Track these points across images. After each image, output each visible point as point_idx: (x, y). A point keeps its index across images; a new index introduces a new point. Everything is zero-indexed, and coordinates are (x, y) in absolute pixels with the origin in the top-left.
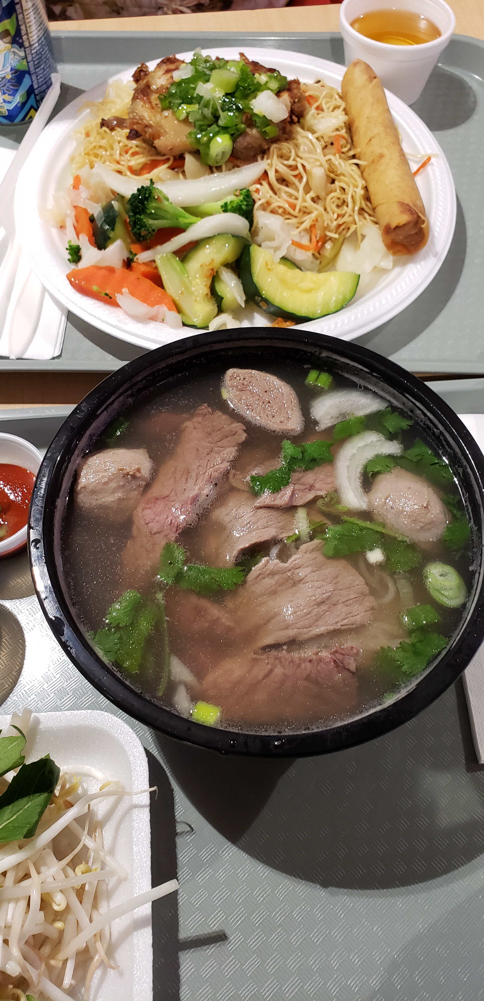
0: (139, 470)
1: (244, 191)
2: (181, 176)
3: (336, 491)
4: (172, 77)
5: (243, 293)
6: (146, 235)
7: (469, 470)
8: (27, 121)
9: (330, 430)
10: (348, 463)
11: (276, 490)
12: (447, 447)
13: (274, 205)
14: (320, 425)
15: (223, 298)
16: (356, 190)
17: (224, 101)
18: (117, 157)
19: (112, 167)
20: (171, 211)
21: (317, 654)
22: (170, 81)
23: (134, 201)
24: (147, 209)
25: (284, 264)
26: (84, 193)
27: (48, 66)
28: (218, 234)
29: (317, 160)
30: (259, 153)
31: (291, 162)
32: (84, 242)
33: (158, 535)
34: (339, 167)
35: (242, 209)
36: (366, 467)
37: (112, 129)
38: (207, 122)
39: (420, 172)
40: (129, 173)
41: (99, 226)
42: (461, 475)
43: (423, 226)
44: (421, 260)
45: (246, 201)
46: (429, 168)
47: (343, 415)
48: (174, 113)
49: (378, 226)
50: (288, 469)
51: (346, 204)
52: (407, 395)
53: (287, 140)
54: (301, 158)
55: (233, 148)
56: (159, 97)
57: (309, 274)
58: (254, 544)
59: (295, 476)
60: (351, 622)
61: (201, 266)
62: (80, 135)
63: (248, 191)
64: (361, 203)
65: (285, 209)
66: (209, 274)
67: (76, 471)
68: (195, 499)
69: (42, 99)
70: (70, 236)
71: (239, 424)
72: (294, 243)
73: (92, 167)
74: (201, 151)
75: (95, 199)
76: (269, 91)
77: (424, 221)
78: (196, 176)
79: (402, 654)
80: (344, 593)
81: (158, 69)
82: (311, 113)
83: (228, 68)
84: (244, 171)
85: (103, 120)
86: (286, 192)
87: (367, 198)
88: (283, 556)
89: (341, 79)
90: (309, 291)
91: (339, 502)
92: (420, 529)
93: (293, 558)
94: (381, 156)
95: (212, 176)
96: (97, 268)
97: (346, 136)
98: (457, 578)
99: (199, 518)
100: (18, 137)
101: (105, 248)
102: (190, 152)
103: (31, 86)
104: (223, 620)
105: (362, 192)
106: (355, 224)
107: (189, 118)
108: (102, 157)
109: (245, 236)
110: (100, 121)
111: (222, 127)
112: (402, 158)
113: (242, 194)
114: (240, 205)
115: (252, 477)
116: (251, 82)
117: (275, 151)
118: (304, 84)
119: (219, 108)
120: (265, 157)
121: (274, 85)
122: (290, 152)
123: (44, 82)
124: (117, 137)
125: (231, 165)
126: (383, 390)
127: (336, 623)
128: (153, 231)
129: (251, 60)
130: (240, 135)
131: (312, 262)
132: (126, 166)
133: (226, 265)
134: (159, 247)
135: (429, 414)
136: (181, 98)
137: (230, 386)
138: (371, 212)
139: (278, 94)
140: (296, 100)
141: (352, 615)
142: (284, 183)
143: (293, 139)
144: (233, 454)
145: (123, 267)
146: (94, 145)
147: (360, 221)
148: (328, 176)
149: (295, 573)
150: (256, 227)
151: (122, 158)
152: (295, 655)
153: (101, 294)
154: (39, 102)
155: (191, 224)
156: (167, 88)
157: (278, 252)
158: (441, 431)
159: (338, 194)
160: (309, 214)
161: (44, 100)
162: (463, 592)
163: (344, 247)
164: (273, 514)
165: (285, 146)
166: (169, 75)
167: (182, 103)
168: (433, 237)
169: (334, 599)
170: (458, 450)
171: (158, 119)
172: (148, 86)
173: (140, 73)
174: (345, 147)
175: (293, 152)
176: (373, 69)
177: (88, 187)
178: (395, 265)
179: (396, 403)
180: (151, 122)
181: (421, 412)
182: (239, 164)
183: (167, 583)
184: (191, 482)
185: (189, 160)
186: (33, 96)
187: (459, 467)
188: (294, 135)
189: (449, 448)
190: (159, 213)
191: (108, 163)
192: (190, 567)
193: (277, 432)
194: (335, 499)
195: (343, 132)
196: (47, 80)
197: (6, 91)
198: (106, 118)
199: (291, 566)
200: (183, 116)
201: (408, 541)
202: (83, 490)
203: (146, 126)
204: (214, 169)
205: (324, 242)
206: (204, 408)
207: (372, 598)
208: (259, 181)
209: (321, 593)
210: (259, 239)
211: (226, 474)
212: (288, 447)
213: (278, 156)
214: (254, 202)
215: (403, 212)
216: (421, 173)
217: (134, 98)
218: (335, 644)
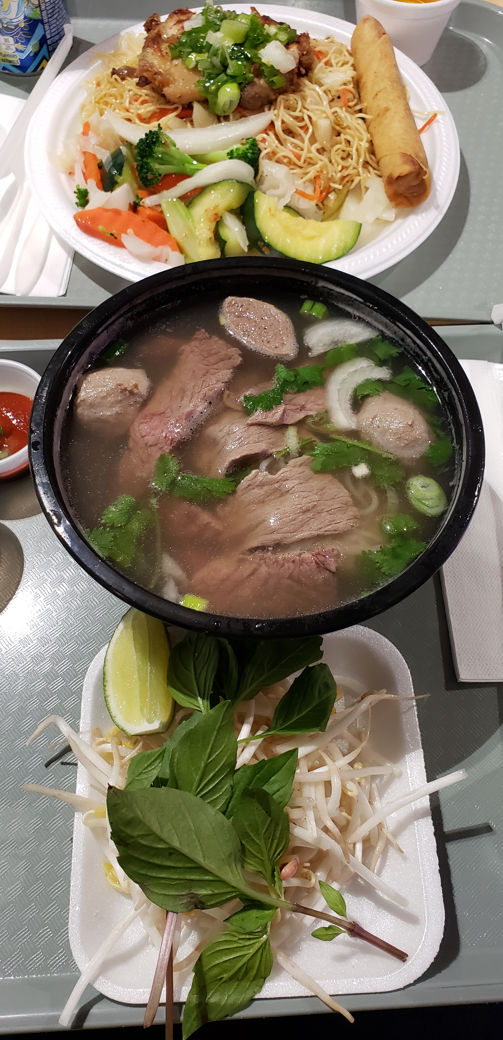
0: (136, 386)
1: (251, 140)
2: (189, 125)
3: (326, 412)
4: (183, 28)
5: (246, 238)
6: (153, 179)
7: (454, 393)
8: (38, 71)
9: (322, 356)
10: (338, 387)
11: (268, 408)
12: (434, 373)
13: (280, 155)
14: (312, 352)
15: (226, 242)
16: (360, 143)
17: (233, 50)
18: (127, 104)
19: (120, 114)
20: (178, 156)
21: (300, 554)
22: (181, 31)
23: (142, 146)
24: (154, 153)
25: (288, 212)
26: (93, 140)
27: (61, 16)
28: (223, 180)
29: (324, 112)
30: (266, 103)
31: (297, 114)
32: (92, 187)
33: (153, 448)
34: (344, 119)
35: (248, 157)
36: (356, 390)
37: (123, 79)
38: (216, 72)
39: (426, 128)
40: (138, 121)
41: (107, 171)
42: (447, 398)
43: (425, 177)
44: (423, 212)
45: (252, 149)
46: (434, 125)
47: (336, 343)
48: (183, 62)
49: (381, 179)
50: (281, 390)
51: (351, 156)
52: (398, 324)
53: (294, 92)
54: (308, 110)
55: (241, 97)
56: (169, 46)
57: (312, 222)
58: (244, 456)
59: (288, 397)
60: (334, 528)
61: (206, 211)
62: (91, 85)
63: (254, 140)
64: (365, 157)
65: (290, 159)
66: (213, 218)
67: (76, 386)
68: (189, 415)
69: (54, 50)
70: (79, 181)
71: (235, 348)
72: (297, 192)
73: (101, 114)
74: (209, 100)
75: (102, 145)
76: (278, 41)
77: (426, 172)
78: (203, 125)
79: (382, 557)
80: (330, 503)
81: (170, 19)
82: (319, 68)
83: (239, 20)
84: (251, 120)
85: (114, 69)
86: (292, 143)
87: (372, 151)
88: (272, 469)
89: (350, 36)
90: (312, 238)
91: (328, 421)
92: (405, 446)
93: (282, 470)
94: (387, 110)
95: (220, 124)
96: (103, 210)
97: (353, 90)
98: (438, 488)
99: (192, 433)
100: (29, 88)
101: (112, 191)
102: (199, 102)
103: (44, 36)
104: (213, 524)
105: (367, 145)
106: (359, 175)
107: (199, 66)
108: (112, 104)
109: (251, 184)
110: (111, 70)
111: (231, 76)
112: (407, 112)
113: (248, 142)
114: (246, 153)
115: (245, 397)
116: (260, 33)
117: (282, 102)
118: (314, 40)
119: (228, 57)
120: (273, 107)
121: (284, 37)
122: (297, 103)
123: (57, 32)
124: (128, 86)
125: (238, 115)
126: (376, 320)
127: (320, 529)
128: (160, 175)
129: (262, 15)
130: (248, 84)
131: (316, 212)
132: (135, 114)
133: (232, 211)
134: (165, 192)
135: (418, 341)
136: (191, 47)
137: (228, 312)
138: (375, 166)
139: (287, 45)
140: (305, 53)
141: (335, 522)
142: (291, 134)
143: (301, 91)
144: (228, 376)
145: (129, 210)
146: (104, 93)
147: (364, 173)
148: (333, 129)
149: (283, 484)
150: (261, 176)
151: (132, 106)
152: (280, 557)
153: (106, 234)
154: (51, 53)
155: (198, 170)
156: (178, 38)
157: (282, 199)
158: (429, 357)
159: (343, 146)
160: (313, 165)
161: (56, 51)
162: (444, 502)
163: (347, 199)
164: (265, 431)
165: (292, 97)
166: (181, 25)
167: (192, 52)
168: (436, 190)
169: (319, 508)
170: (444, 375)
171: (168, 67)
172: (159, 35)
173: (151, 23)
174: (352, 101)
175: (300, 103)
176: (383, 26)
177: (97, 134)
178: (396, 218)
179: (388, 333)
180: (160, 70)
181: (411, 340)
182: (246, 114)
183: (161, 490)
184: (186, 400)
185: (198, 109)
186: (45, 46)
187: (445, 391)
188: (301, 88)
189: (436, 374)
190: (166, 158)
191: (118, 111)
192: (183, 476)
193: (271, 357)
194: (325, 419)
195: (351, 87)
196: (60, 30)
197: (19, 40)
198: (117, 69)
199: (279, 478)
200: (192, 65)
201: (393, 458)
202: (82, 403)
203: (156, 74)
204: (222, 119)
205: (328, 193)
206: (202, 333)
207: (355, 509)
208: (265, 131)
209: (307, 502)
210: (264, 187)
211: (221, 394)
212: (281, 370)
213: (285, 108)
214: (260, 151)
215: (405, 162)
216: (426, 132)
217: (145, 48)
218: (318, 547)
